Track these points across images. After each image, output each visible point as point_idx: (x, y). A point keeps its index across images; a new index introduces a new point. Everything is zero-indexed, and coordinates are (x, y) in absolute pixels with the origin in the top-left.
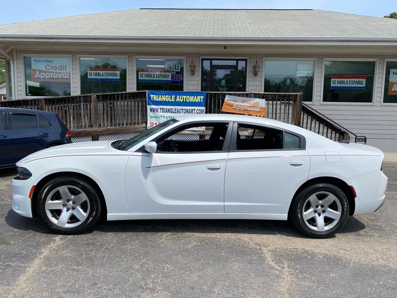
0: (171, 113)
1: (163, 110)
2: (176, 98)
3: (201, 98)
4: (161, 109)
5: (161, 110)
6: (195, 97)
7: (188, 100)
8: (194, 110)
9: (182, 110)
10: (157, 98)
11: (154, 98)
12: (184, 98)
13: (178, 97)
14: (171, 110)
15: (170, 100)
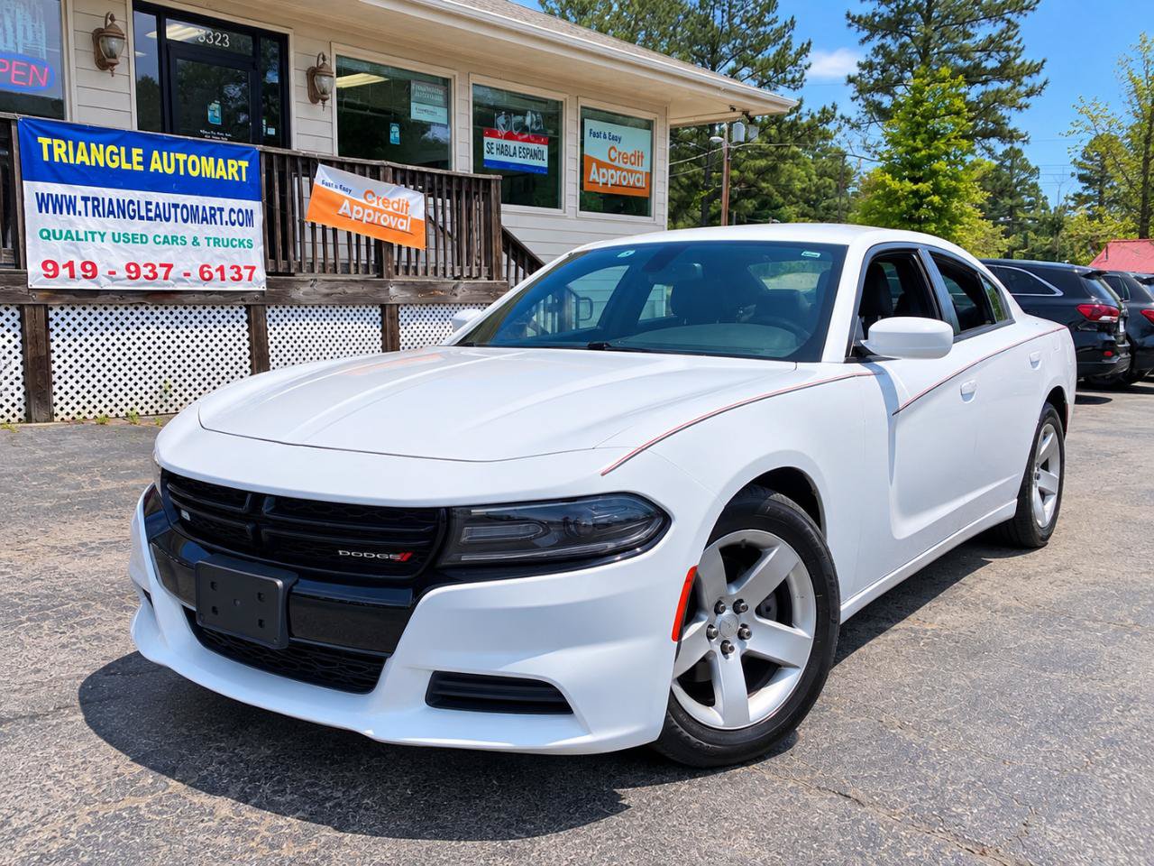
0: (132, 218)
1: (97, 206)
2: (146, 161)
3: (240, 168)
4: (85, 199)
5: (90, 204)
6: (221, 161)
7: (194, 169)
8: (218, 213)
9: (173, 210)
10: (67, 153)
11: (56, 151)
12: (177, 161)
13: (156, 154)
14: (131, 206)
15: (125, 166)
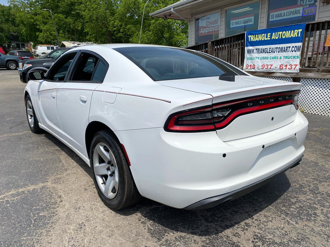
0: (266, 53)
1: (258, 51)
2: (271, 35)
3: (298, 32)
4: (256, 49)
5: (257, 50)
6: (293, 31)
7: (284, 36)
8: (288, 48)
9: (276, 49)
10: (254, 38)
11: (252, 38)
12: (279, 34)
13: (274, 34)
14: (266, 50)
15: (266, 39)
